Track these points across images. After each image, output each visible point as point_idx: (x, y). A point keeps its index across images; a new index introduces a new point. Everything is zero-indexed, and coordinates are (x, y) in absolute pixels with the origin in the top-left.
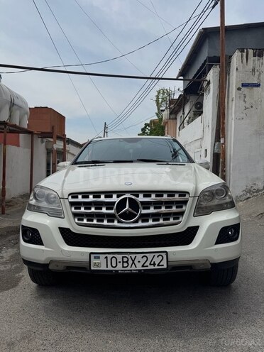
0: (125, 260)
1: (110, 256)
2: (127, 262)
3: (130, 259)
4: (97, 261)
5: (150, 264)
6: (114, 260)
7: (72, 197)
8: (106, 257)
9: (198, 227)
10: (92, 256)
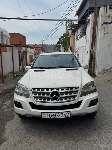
0: (55, 115)
1: (49, 114)
2: (55, 116)
3: (56, 115)
4: (44, 115)
5: (64, 116)
6: (50, 115)
7: (33, 90)
8: (48, 114)
9: (82, 101)
10: (42, 114)
